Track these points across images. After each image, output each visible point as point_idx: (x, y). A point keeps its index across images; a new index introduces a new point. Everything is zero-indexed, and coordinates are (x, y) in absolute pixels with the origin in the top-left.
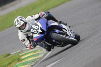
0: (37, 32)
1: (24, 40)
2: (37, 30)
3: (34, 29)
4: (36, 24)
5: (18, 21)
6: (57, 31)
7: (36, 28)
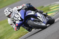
0: (18, 19)
1: (12, 24)
2: (18, 18)
3: (16, 17)
4: (17, 14)
5: (6, 11)
6: (32, 19)
7: (17, 17)
